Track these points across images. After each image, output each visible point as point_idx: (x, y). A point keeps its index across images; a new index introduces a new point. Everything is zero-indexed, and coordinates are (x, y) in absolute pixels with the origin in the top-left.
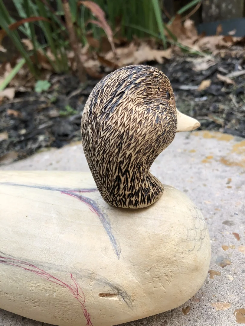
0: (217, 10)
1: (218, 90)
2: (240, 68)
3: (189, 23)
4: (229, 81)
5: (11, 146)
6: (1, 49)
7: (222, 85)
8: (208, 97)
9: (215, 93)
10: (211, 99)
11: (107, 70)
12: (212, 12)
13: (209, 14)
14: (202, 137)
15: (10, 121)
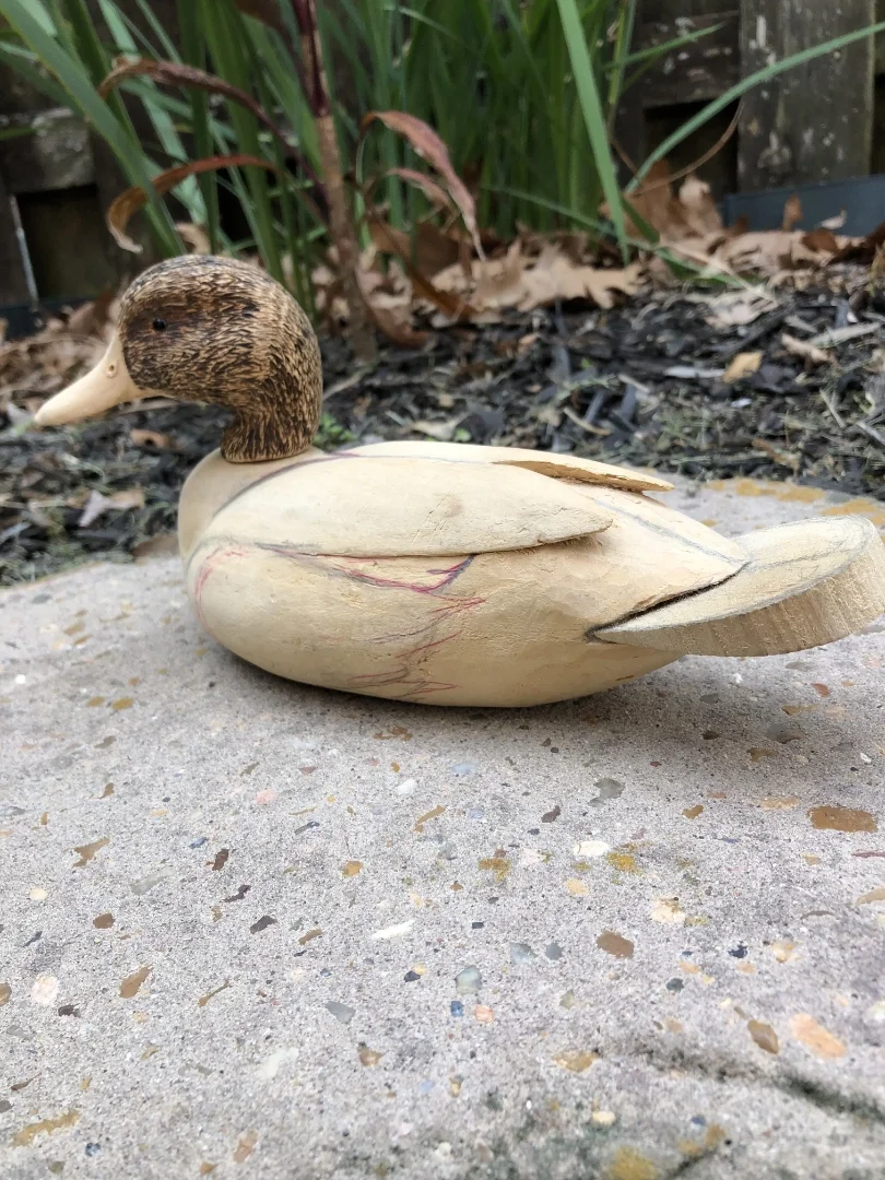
0: (786, 152)
1: (785, 380)
2: (851, 318)
3: (693, 190)
4: (817, 354)
5: (158, 523)
6: (126, 243)
7: (797, 367)
8: (754, 399)
9: (774, 388)
10: (763, 404)
11: (439, 321)
12: (770, 157)
13: (761, 165)
14: (731, 493)
15: (141, 457)
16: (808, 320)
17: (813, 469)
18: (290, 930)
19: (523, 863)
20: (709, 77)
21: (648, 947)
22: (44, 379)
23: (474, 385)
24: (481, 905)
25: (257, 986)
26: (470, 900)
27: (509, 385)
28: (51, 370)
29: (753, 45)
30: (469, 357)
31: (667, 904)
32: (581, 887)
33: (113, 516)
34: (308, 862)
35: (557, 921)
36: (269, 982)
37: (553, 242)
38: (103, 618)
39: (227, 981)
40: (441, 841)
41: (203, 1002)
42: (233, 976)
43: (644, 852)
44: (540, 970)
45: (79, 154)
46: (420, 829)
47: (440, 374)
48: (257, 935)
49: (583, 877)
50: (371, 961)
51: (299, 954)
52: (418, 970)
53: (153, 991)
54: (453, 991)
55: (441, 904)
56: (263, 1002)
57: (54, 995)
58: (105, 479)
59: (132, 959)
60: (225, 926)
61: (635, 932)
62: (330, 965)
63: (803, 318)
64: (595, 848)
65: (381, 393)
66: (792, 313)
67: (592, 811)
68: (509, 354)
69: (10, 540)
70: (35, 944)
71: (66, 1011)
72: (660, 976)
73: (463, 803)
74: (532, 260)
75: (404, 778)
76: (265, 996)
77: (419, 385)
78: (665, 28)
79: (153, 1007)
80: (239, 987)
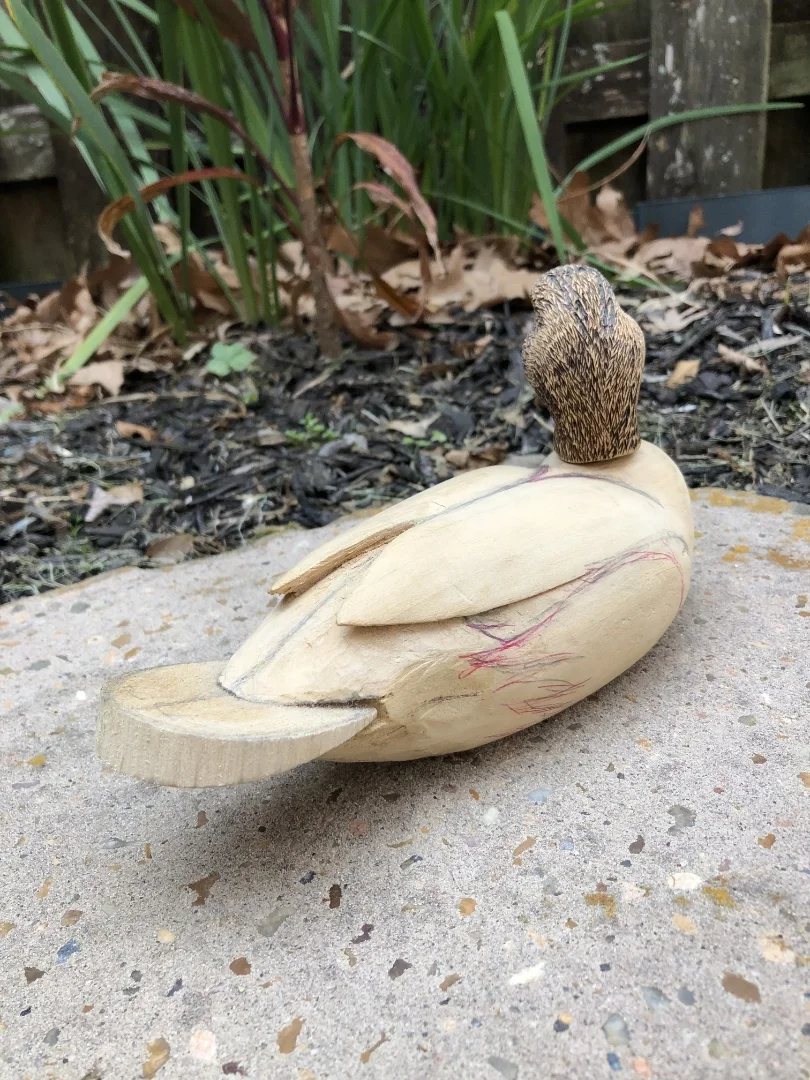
0: (690, 166)
1: (721, 387)
2: (777, 330)
3: (609, 198)
4: (751, 364)
5: (160, 518)
6: (114, 248)
7: (733, 374)
8: (698, 404)
9: (716, 395)
10: (706, 409)
11: (396, 321)
12: (675, 170)
13: (667, 176)
14: (707, 503)
15: (131, 451)
16: (735, 329)
17: (768, 478)
18: (428, 975)
19: (626, 897)
20: (622, 97)
21: (772, 991)
22: (19, 366)
23: (438, 385)
24: (600, 945)
25: (415, 1039)
26: (589, 939)
27: (470, 385)
28: (25, 357)
29: (662, 70)
30: (430, 357)
31: (774, 942)
32: (688, 922)
33: (116, 512)
34: (423, 899)
35: (677, 961)
36: (425, 1035)
37: (488, 244)
38: (147, 629)
39: (383, 1034)
40: (541, 875)
41: (365, 1058)
42: (388, 1029)
43: (736, 886)
44: (680, 1017)
45: (41, 149)
46: (518, 862)
47: (404, 372)
48: (397, 982)
49: (686, 912)
50: (515, 1009)
51: (445, 1002)
52: (565, 1019)
53: (311, 1046)
54: (605, 1042)
55: (563, 944)
56: (425, 1058)
57: (213, 1052)
58: (101, 473)
59: (281, 1009)
60: (363, 970)
61: (755, 973)
62: (479, 1014)
63: (731, 327)
64: (688, 881)
65: (355, 392)
66: (722, 323)
67: (674, 841)
68: (466, 355)
69: (19, 535)
70: (179, 994)
71: (230, 1068)
72: (793, 1021)
73: (552, 833)
74: (470, 261)
75: (486, 806)
76: (425, 1051)
77: (389, 385)
78: (583, 52)
79: (317, 1065)
80: (395, 1039)
